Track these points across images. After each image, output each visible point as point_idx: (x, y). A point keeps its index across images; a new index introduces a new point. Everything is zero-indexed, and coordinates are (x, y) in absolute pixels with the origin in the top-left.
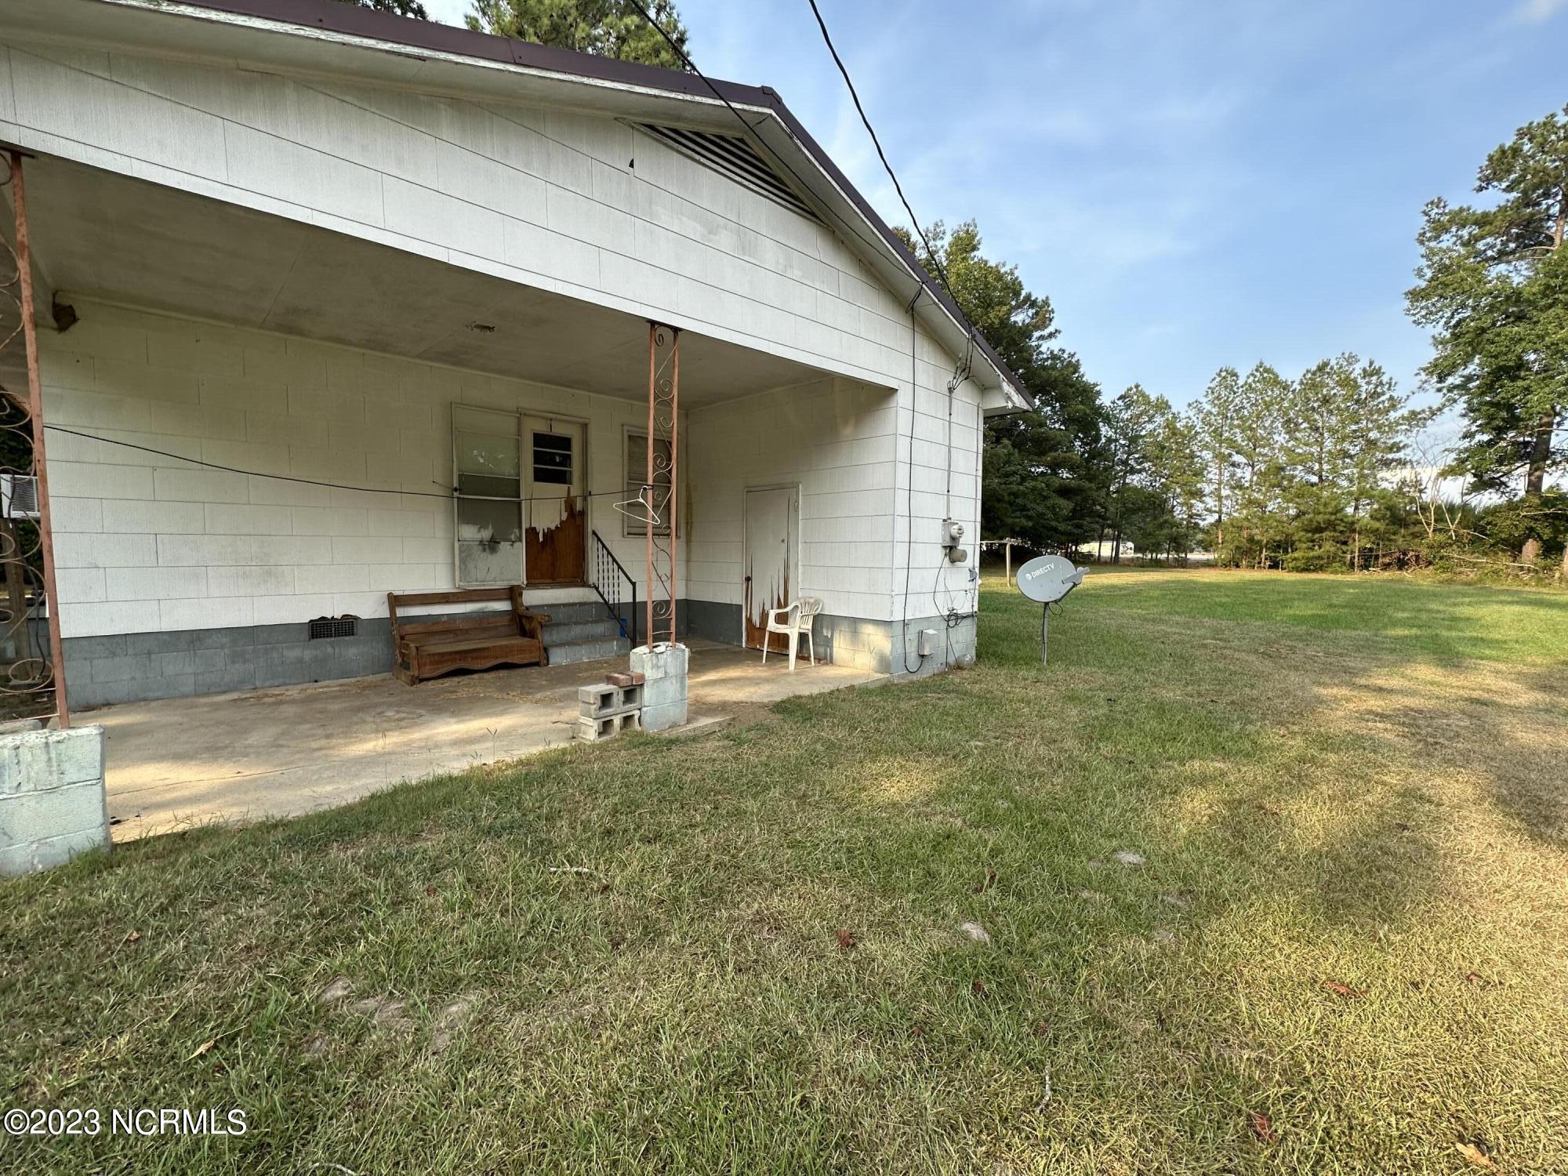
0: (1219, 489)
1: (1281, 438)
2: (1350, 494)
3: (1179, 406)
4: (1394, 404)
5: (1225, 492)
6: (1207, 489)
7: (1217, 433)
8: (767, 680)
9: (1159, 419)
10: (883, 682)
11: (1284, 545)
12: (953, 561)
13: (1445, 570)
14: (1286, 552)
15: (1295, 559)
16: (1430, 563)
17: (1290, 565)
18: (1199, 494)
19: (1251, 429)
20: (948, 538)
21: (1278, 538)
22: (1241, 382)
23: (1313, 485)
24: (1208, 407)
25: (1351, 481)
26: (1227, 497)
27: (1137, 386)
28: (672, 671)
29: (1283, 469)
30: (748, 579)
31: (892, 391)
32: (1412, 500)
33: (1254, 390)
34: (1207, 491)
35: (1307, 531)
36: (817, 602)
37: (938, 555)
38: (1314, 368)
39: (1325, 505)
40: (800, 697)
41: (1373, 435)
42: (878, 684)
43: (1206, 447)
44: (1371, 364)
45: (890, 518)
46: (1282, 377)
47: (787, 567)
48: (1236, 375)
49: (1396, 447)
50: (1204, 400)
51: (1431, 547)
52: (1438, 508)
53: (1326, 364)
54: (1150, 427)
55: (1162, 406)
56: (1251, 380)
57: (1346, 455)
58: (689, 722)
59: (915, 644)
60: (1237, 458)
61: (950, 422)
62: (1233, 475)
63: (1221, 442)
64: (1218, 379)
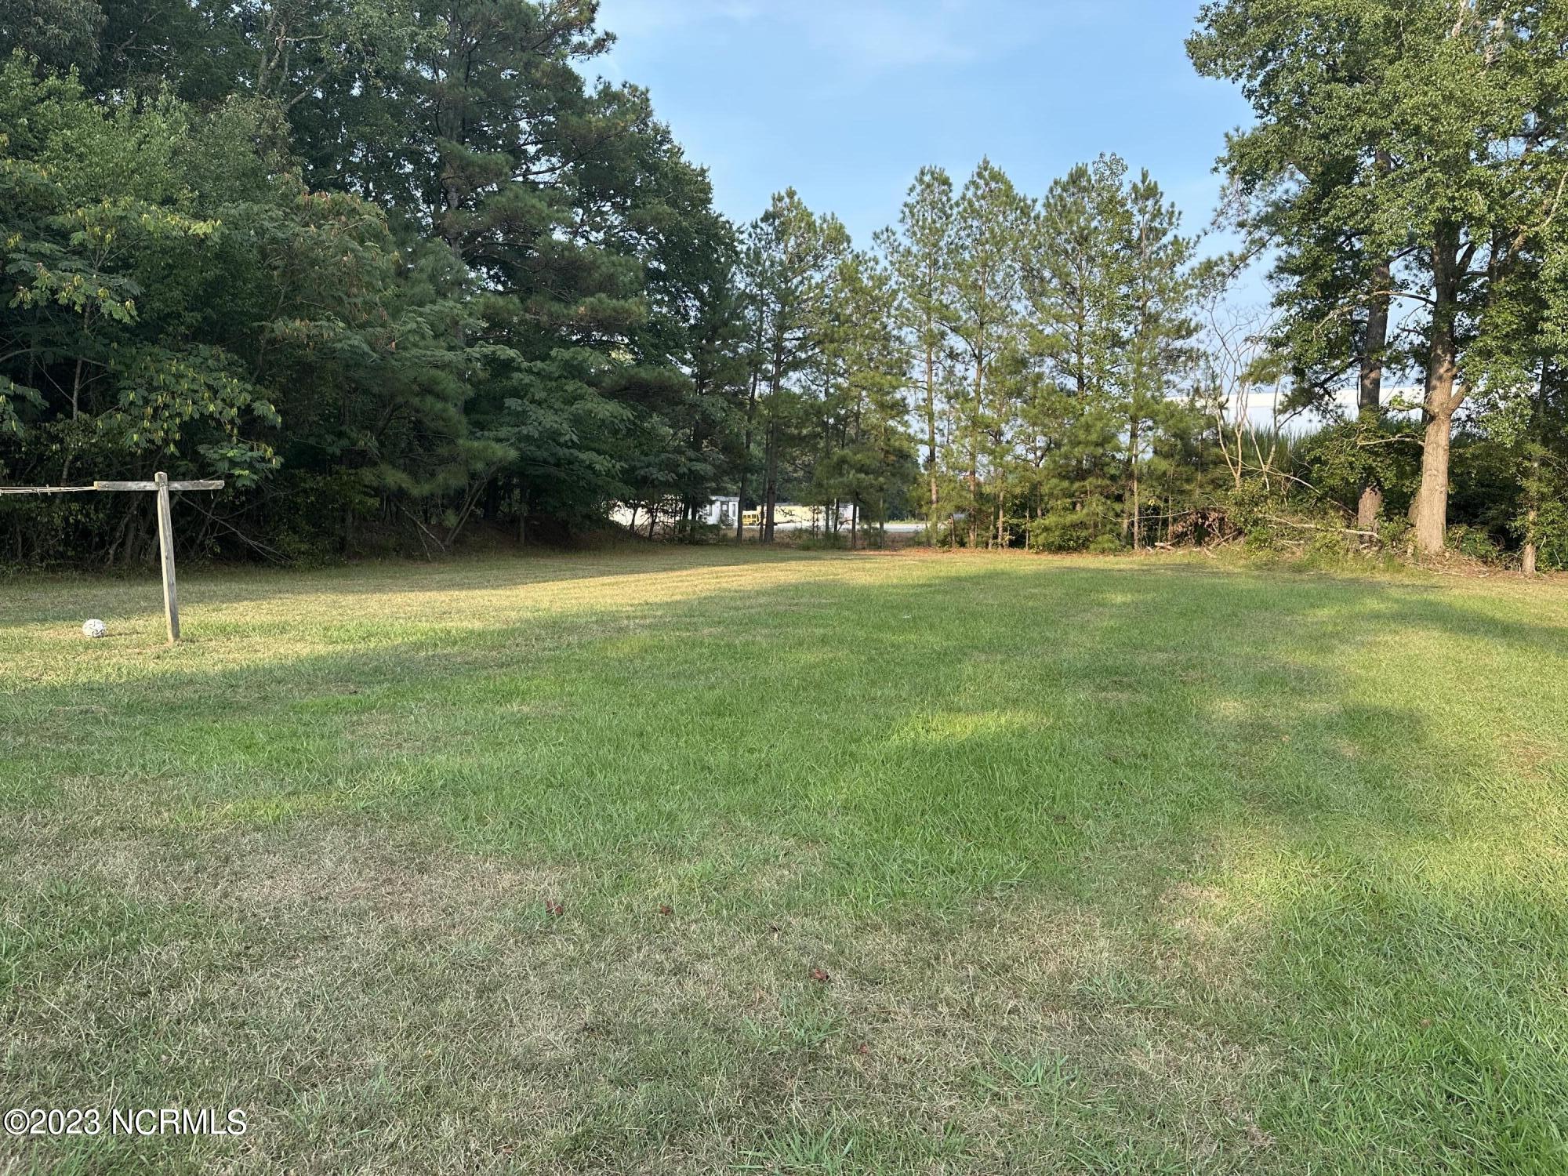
0: (929, 400)
2: (1124, 408)
4: (1180, 250)
6: (913, 398)
7: (922, 291)
9: (831, 263)
11: (1027, 504)
13: (1263, 543)
14: (1033, 517)
15: (1046, 529)
16: (1240, 532)
17: (1041, 539)
18: (899, 409)
19: (975, 286)
21: (1018, 491)
22: (955, 196)
23: (1070, 394)
24: (906, 242)
25: (1124, 385)
26: (943, 413)
27: (791, 194)
29: (1023, 363)
32: (1211, 423)
33: (976, 213)
35: (1063, 477)
38: (1065, 178)
39: (1088, 428)
41: (1153, 305)
43: (906, 319)
44: (1145, 176)
46: (1019, 190)
48: (946, 182)
49: (1184, 330)
50: (900, 229)
51: (1240, 504)
52: (1246, 434)
53: (1077, 176)
54: (817, 277)
55: (838, 237)
56: (970, 194)
57: (1117, 342)
60: (958, 343)
62: (951, 371)
63: (928, 311)
64: (919, 188)
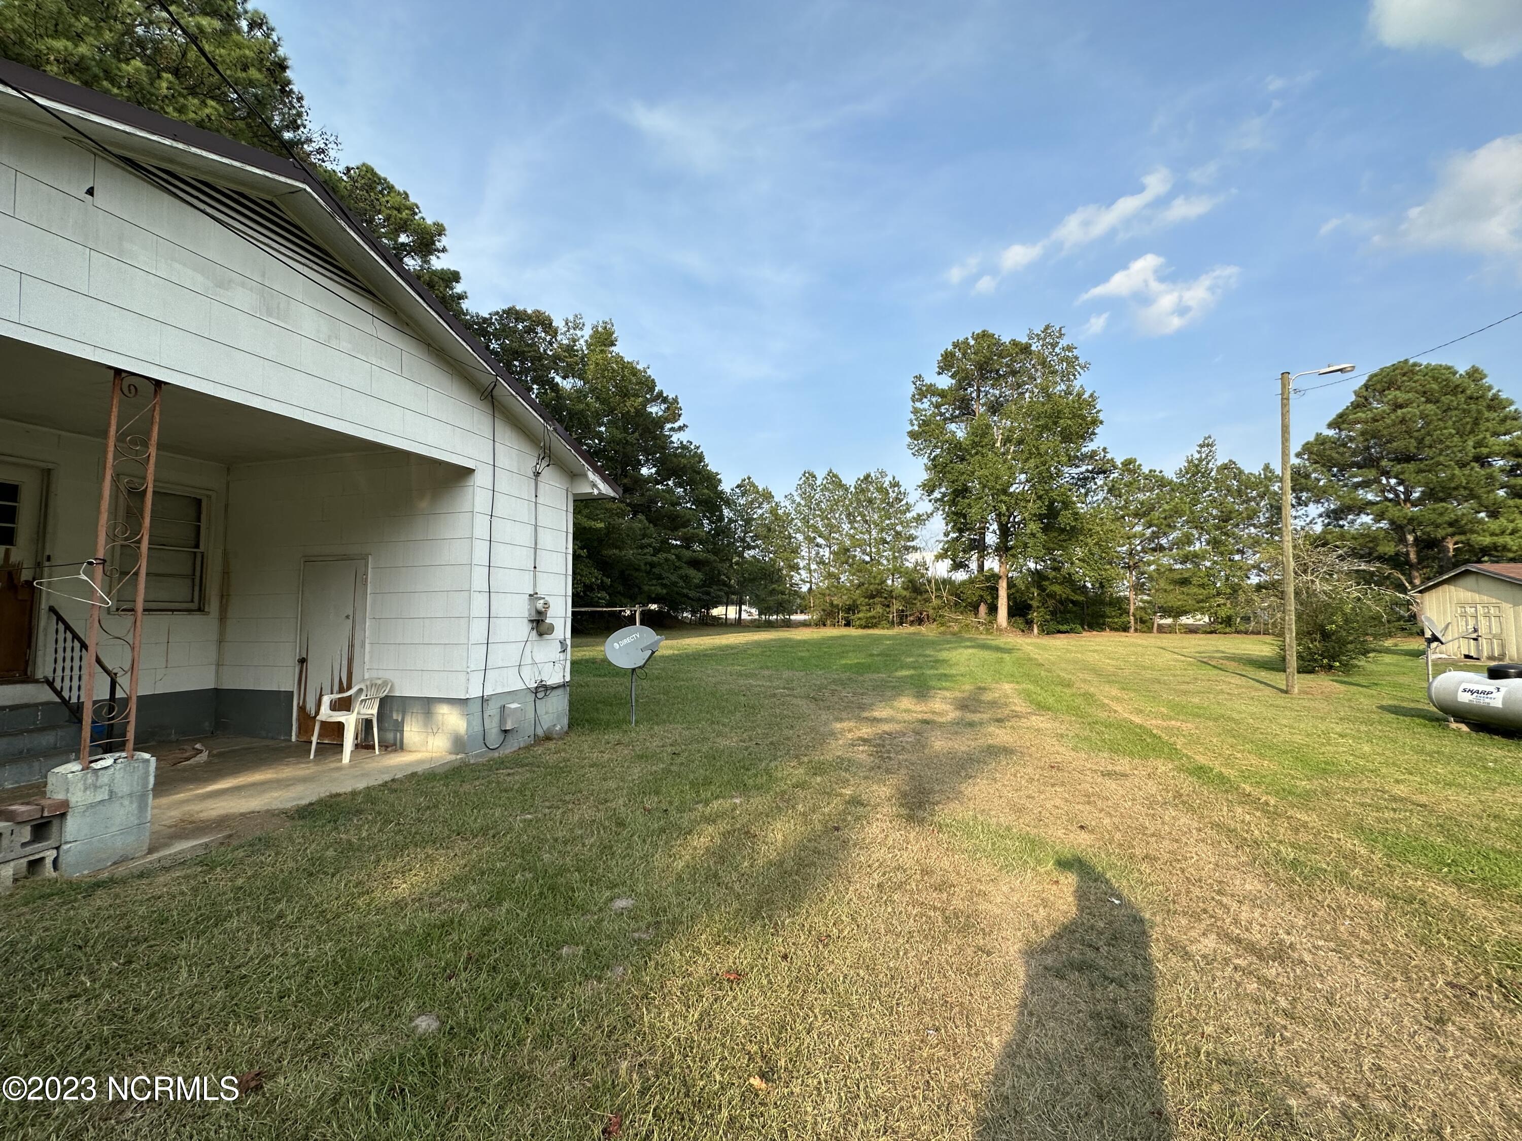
0: (809, 564)
1: (846, 527)
2: (889, 570)
3: (778, 497)
4: (908, 508)
5: (813, 567)
6: (802, 564)
7: (805, 520)
8: (304, 780)
9: (766, 506)
10: (457, 764)
11: (852, 608)
12: (541, 634)
13: (942, 625)
14: (854, 614)
15: (859, 619)
16: (935, 620)
17: (857, 623)
18: (796, 568)
19: (828, 519)
20: (534, 613)
21: (848, 603)
22: (818, 482)
23: (867, 563)
24: (798, 499)
25: (888, 561)
26: (815, 570)
27: (749, 478)
28: (123, 788)
29: (848, 550)
30: (303, 661)
31: (470, 471)
32: (923, 576)
33: (827, 489)
34: (801, 565)
35: (866, 598)
36: (385, 683)
37: (524, 629)
38: (862, 478)
39: (875, 578)
40: (338, 795)
41: (899, 528)
42: (447, 768)
43: (798, 531)
44: (894, 478)
45: (467, 593)
46: (844, 482)
47: (352, 646)
48: (814, 477)
49: (912, 538)
50: (795, 494)
51: (934, 609)
52: (936, 581)
53: (868, 476)
54: (760, 511)
55: (767, 496)
56: (824, 482)
57: (885, 542)
58: (151, 851)
59: (496, 719)
60: (820, 540)
61: (536, 503)
62: (818, 553)
63: (808, 527)
64: (804, 479)
